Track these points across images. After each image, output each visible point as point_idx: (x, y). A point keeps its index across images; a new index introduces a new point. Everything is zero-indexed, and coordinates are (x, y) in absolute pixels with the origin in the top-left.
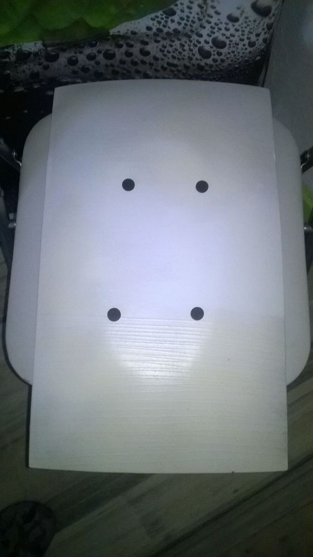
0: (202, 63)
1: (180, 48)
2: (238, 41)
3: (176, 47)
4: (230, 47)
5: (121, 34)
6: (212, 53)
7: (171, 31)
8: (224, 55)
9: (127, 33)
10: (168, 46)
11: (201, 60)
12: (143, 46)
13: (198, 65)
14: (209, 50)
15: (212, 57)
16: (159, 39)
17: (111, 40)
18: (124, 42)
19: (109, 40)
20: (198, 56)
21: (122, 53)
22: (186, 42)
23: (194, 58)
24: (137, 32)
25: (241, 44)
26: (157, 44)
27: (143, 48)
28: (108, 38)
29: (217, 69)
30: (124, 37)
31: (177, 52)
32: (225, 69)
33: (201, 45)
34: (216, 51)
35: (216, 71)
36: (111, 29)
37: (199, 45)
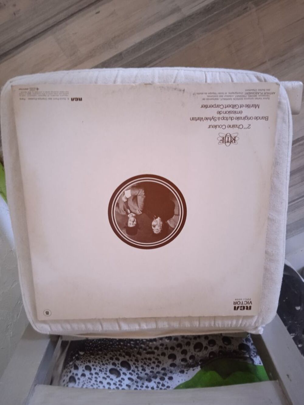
0: (127, 357)
1: (145, 368)
2: (100, 373)
3: (149, 368)
4: (106, 369)
5: (191, 369)
6: (120, 366)
7: (153, 380)
8: (111, 363)
9: (187, 371)
10: (155, 367)
11: (128, 360)
12: (174, 362)
13: (130, 356)
14: (123, 368)
15: (120, 362)
16: (163, 372)
17: (199, 361)
18: (189, 362)
19: (201, 361)
20: (131, 363)
21: (189, 352)
22: (141, 373)
23: (134, 361)
24: (179, 374)
25: (98, 371)
26: (164, 366)
27: (174, 360)
28: (201, 362)
29: (115, 353)
30: (189, 366)
31: (147, 364)
32: (109, 351)
33: (129, 372)
34: (117, 366)
35: (116, 351)
36: (200, 371)
37: (131, 371)
